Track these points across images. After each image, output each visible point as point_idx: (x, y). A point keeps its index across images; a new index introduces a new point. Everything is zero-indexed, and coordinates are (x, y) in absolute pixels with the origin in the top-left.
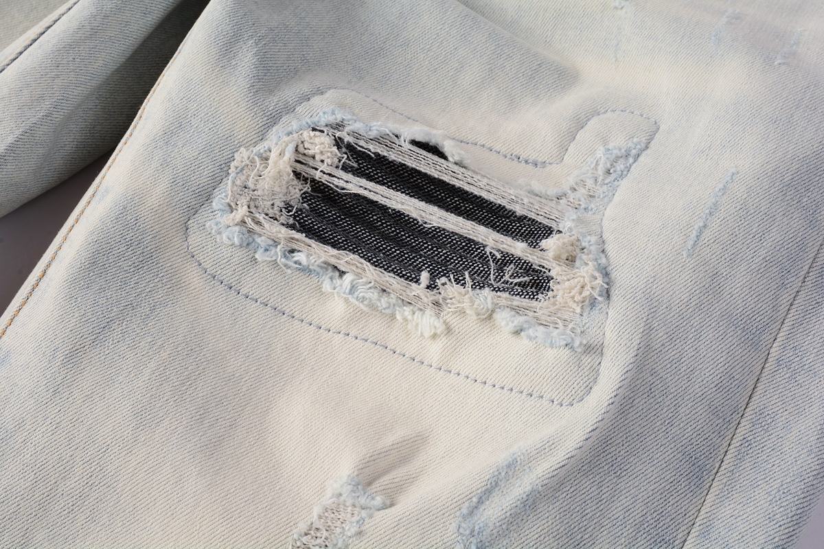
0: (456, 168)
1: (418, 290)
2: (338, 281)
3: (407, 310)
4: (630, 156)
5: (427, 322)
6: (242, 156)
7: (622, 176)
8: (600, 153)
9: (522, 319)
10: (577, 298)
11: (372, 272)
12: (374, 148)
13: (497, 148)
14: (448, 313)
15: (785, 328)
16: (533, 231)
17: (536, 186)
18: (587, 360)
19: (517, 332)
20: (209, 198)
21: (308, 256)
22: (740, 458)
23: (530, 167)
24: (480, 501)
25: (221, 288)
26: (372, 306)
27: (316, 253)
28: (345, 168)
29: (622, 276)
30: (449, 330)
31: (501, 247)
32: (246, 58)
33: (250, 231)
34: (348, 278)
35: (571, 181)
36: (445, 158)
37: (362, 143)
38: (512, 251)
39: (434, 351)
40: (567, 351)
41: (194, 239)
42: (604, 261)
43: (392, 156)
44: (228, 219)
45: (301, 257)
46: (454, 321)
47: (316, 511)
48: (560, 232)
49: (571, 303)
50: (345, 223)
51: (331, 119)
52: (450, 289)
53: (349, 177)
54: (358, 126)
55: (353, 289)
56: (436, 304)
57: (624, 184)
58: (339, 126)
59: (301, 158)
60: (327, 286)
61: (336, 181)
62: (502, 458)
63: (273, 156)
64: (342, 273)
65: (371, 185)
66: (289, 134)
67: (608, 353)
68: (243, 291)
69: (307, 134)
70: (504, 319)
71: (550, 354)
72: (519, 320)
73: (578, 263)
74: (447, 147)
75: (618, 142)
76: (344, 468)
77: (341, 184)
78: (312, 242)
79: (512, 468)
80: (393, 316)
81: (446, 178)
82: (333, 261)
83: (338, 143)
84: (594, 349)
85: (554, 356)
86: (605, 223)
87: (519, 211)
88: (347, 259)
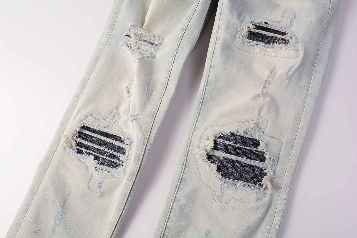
0: (271, 26)
1: (270, 46)
2: (257, 46)
3: (268, 49)
4: (293, 19)
5: (272, 50)
6: (239, 29)
7: (293, 22)
8: (289, 19)
9: (287, 47)
10: (294, 43)
11: (263, 44)
12: (258, 25)
13: (272, 20)
14: (275, 48)
15: (321, 42)
16: (284, 34)
17: (281, 26)
18: (297, 52)
19: (286, 49)
20: (235, 37)
21: (252, 43)
22: (318, 61)
23: (278, 23)
24: (288, 73)
25: (240, 50)
26: (263, 49)
27: (253, 43)
28: (255, 29)
29: (299, 39)
30: (275, 51)
31: (281, 37)
32: (235, 13)
33: (243, 41)
34: (259, 46)
35: (286, 25)
36: (268, 24)
37: (256, 24)
38: (283, 38)
39: (273, 54)
40: (295, 51)
41: (235, 43)
42: (296, 37)
43: (261, 25)
44: (240, 39)
45: (251, 43)
46: (276, 49)
47: (265, 78)
48: (288, 33)
49: (293, 44)
50: (254, 37)
51: (250, 21)
52: (275, 45)
53: (256, 30)
54: (255, 22)
55: (260, 47)
56: (273, 47)
57: (294, 24)
58: (252, 22)
59: (249, 28)
60: (255, 47)
61: (254, 31)
62: (289, 67)
63: (244, 29)
64: (257, 45)
65: (259, 31)
66: (245, 24)
67: (300, 50)
68: (243, 50)
69: (248, 24)
70: (284, 48)
71: (292, 52)
72: (286, 48)
73: (292, 38)
74: (269, 22)
75: (291, 17)
76: (267, 72)
77: (255, 31)
78: (253, 41)
79: (291, 68)
80: (266, 50)
81: (269, 28)
82: (256, 43)
83: (253, 24)
84: (298, 50)
85: (293, 52)
86: (293, 31)
87: (281, 31)
88: (258, 43)
